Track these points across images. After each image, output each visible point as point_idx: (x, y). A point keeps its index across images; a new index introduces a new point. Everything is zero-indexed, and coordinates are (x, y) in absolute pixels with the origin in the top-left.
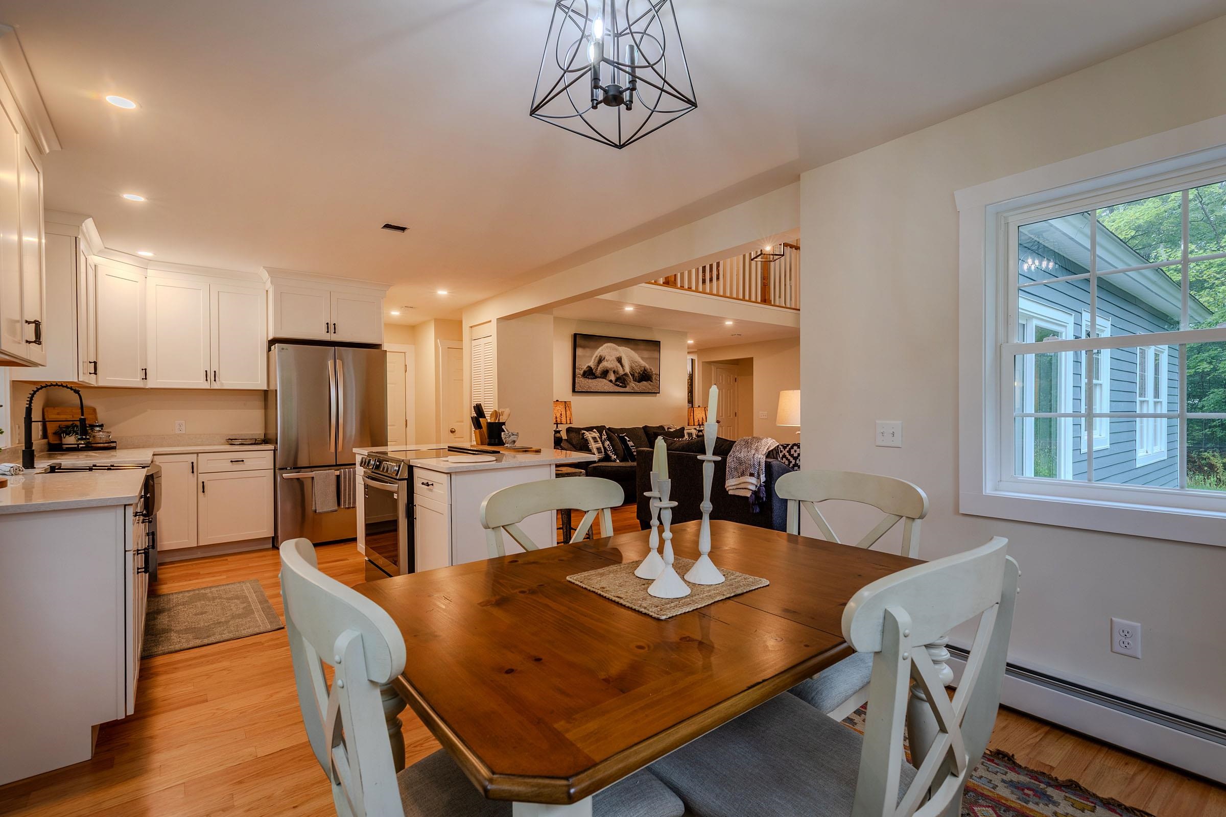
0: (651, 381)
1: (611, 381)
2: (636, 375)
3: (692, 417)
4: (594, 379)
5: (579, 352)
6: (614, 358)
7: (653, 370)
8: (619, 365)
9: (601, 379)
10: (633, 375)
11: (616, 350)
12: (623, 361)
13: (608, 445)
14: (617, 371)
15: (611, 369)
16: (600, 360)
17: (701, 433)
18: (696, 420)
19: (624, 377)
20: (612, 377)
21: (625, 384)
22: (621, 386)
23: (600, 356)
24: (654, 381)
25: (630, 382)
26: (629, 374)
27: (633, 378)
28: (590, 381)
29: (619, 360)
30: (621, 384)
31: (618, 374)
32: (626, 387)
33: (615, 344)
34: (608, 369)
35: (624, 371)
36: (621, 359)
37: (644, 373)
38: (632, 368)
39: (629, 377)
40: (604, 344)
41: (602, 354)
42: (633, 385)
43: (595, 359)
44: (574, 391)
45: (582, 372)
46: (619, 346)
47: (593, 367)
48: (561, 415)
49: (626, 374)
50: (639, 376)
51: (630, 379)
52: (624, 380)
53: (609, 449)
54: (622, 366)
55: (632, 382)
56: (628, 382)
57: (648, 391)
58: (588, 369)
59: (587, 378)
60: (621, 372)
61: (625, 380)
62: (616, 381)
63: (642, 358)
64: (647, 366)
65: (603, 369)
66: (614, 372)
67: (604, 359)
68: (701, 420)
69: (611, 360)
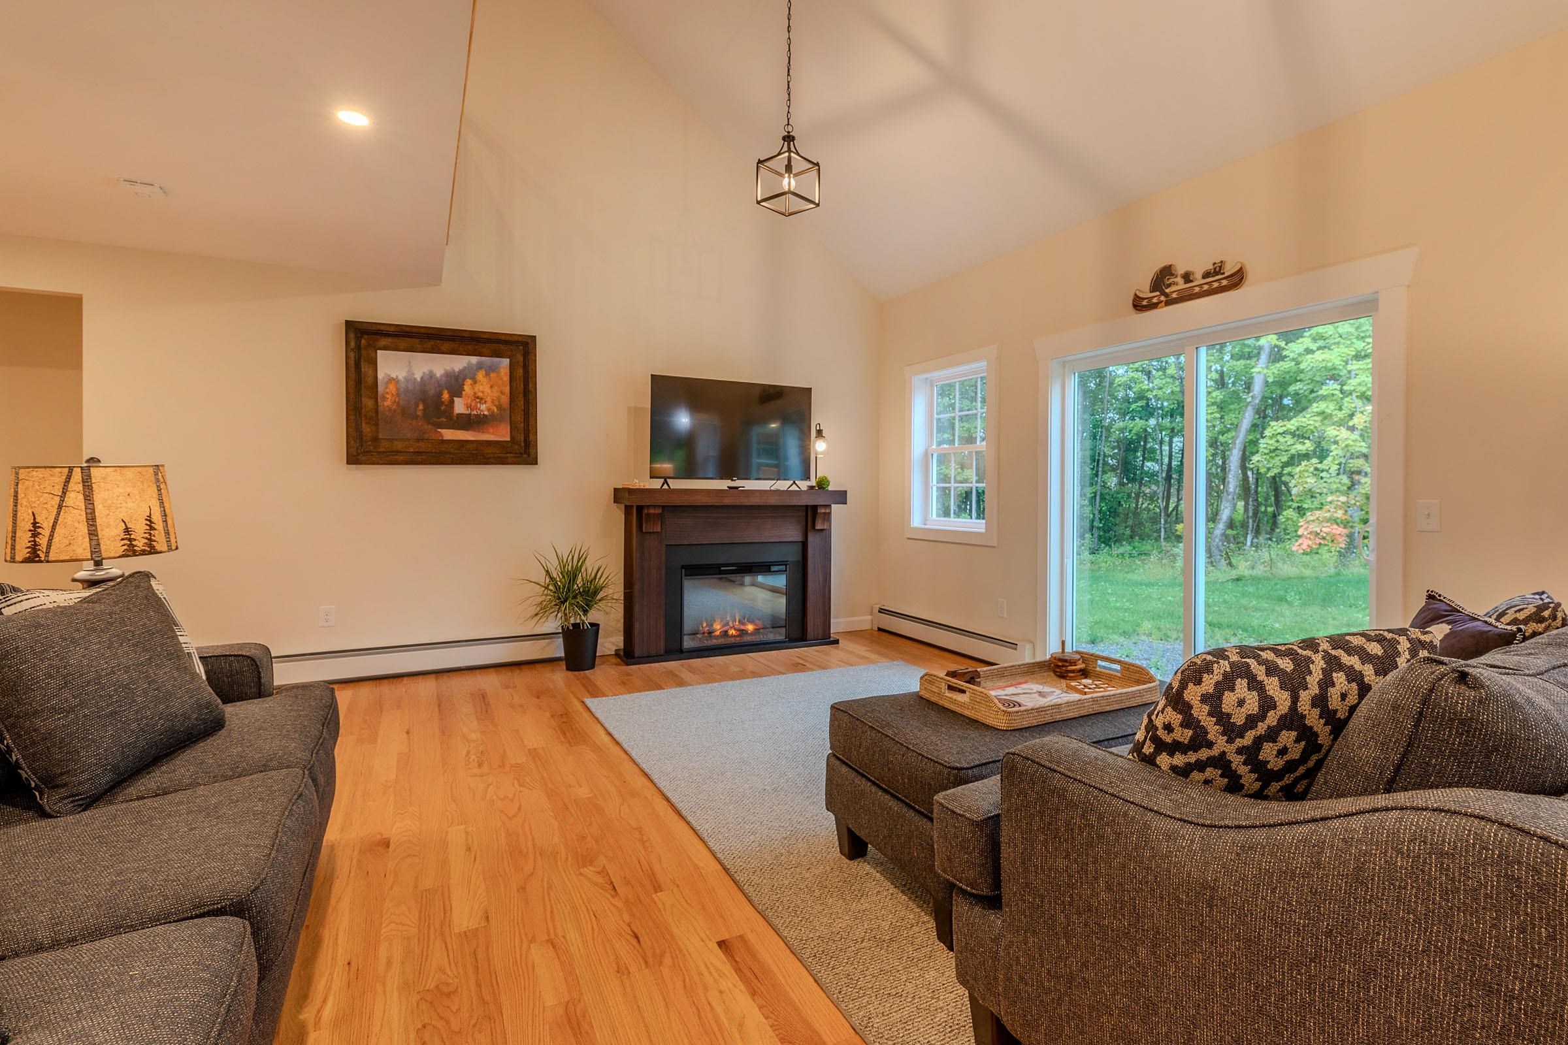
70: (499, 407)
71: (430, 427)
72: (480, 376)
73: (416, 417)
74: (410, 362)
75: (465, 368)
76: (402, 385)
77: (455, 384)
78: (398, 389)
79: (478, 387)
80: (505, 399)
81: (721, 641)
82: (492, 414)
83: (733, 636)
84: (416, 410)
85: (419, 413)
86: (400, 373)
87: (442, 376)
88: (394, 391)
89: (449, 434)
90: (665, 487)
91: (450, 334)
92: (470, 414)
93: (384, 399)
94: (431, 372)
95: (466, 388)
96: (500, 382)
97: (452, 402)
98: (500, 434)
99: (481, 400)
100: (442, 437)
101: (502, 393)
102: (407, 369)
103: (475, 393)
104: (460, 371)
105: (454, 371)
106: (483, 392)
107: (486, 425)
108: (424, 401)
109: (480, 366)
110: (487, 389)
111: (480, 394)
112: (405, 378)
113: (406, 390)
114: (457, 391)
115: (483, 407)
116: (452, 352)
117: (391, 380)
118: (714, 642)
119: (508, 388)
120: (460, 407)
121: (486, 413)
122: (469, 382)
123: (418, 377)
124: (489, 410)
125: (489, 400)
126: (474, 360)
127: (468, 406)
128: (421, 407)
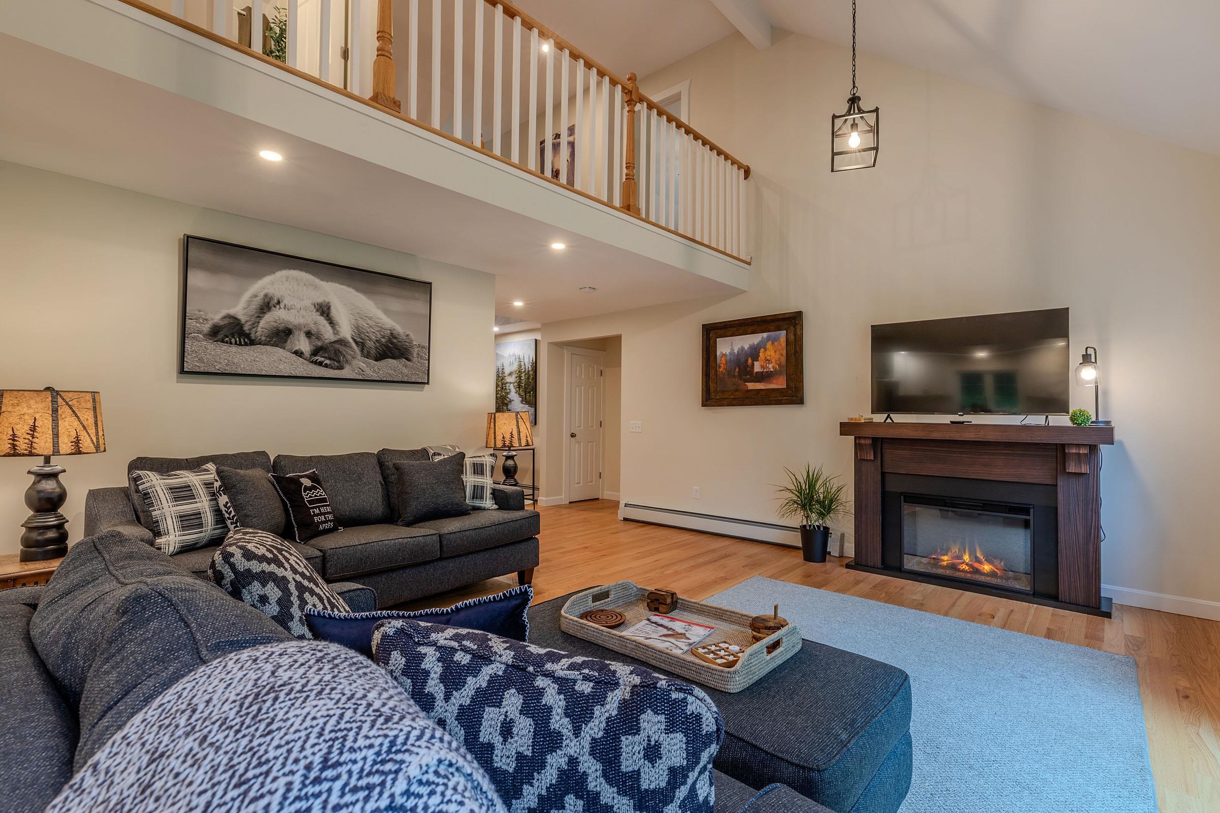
0: (409, 360)
1: (298, 353)
2: (369, 344)
3: (492, 430)
4: (246, 344)
5: (196, 279)
6: (308, 303)
7: (412, 336)
8: (322, 321)
9: (269, 348)
10: (361, 345)
11: (316, 287)
12: (334, 313)
13: (225, 506)
14: (318, 332)
15: (299, 328)
16: (267, 305)
17: (510, 462)
18: (499, 438)
19: (337, 346)
20: (305, 345)
21: (338, 362)
22: (326, 366)
23: (266, 295)
24: (415, 359)
25: (354, 358)
26: (351, 340)
27: (362, 351)
28: (234, 349)
29: (324, 310)
30: (327, 362)
31: (318, 338)
32: (341, 368)
33: (314, 274)
34: (290, 327)
35: (336, 332)
36: (329, 308)
37: (390, 341)
38: (358, 330)
39: (351, 347)
40: (281, 270)
41: (271, 291)
42: (359, 365)
43: (249, 302)
44: (182, 371)
45: (206, 328)
46: (322, 280)
47: (243, 319)
48: (34, 428)
49: (342, 342)
50: (376, 348)
51: (353, 351)
52: (335, 353)
53: (227, 515)
54: (331, 322)
55: (359, 357)
56: (349, 357)
57: (400, 379)
58: (226, 321)
59: (223, 341)
60: (328, 335)
61: (337, 352)
62: (315, 353)
63: (386, 312)
64: (399, 329)
65: (275, 324)
66: (309, 334)
67: (279, 303)
68: (508, 437)
69: (298, 306)
70: (780, 365)
71: (742, 382)
72: (769, 345)
73: (734, 376)
74: (732, 343)
75: (760, 342)
76: (728, 358)
77: (754, 353)
78: (726, 361)
79: (768, 353)
80: (783, 359)
81: (948, 573)
82: (776, 371)
83: (963, 571)
84: (734, 372)
85: (736, 374)
86: (727, 351)
87: (748, 348)
88: (724, 362)
89: (751, 386)
90: (889, 421)
91: (750, 321)
92: (763, 372)
93: (720, 367)
94: (742, 347)
95: (761, 354)
96: (780, 348)
97: (753, 365)
98: (779, 384)
99: (769, 361)
100: (748, 388)
101: (781, 355)
102: (730, 348)
103: (766, 357)
104: (758, 344)
105: (754, 344)
106: (770, 356)
107: (772, 378)
108: (739, 366)
109: (768, 339)
110: (772, 353)
111: (768, 358)
112: (729, 353)
113: (730, 360)
114: (755, 358)
115: (770, 366)
116: (753, 333)
117: (724, 355)
118: (940, 571)
119: (785, 351)
120: (757, 368)
121: (772, 370)
122: (762, 350)
123: (736, 351)
124: (773, 367)
125: (773, 361)
126: (765, 335)
127: (762, 367)
128: (737, 370)
